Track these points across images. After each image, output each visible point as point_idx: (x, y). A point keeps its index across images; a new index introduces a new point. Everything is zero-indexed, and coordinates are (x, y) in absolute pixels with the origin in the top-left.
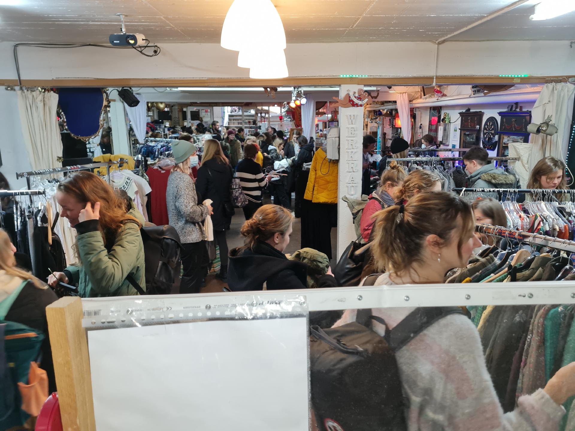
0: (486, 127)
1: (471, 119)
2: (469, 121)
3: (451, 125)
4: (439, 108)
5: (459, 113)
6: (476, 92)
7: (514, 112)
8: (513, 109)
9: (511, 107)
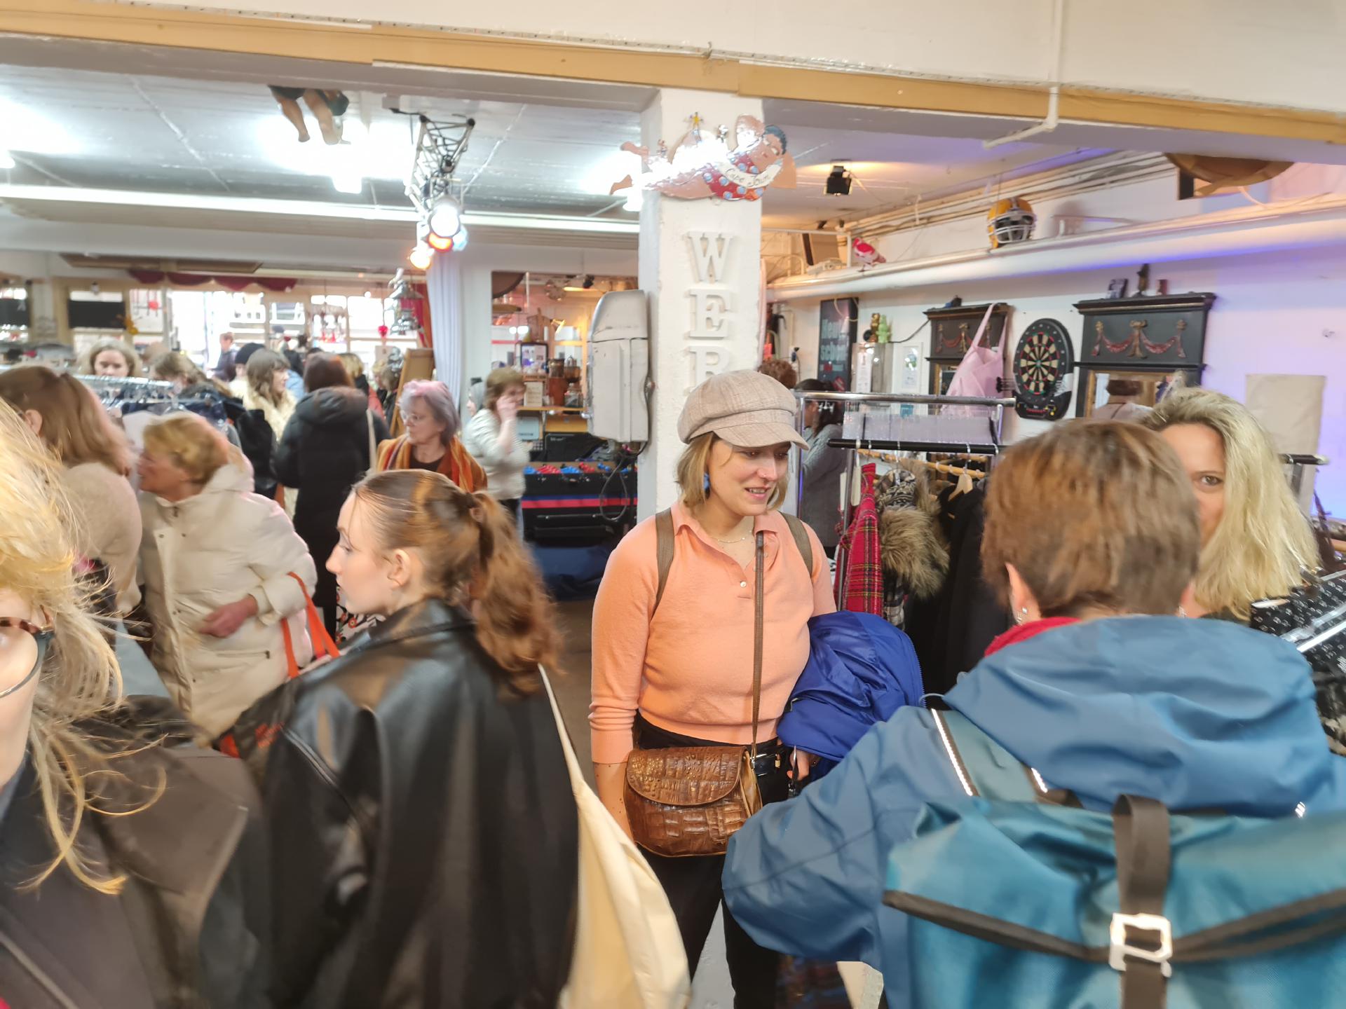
0: (1027, 349)
1: (969, 328)
2: (963, 335)
3: (892, 348)
4: (853, 303)
5: (925, 313)
6: (1008, 239)
7: (1140, 301)
8: (1132, 292)
9: (1121, 286)
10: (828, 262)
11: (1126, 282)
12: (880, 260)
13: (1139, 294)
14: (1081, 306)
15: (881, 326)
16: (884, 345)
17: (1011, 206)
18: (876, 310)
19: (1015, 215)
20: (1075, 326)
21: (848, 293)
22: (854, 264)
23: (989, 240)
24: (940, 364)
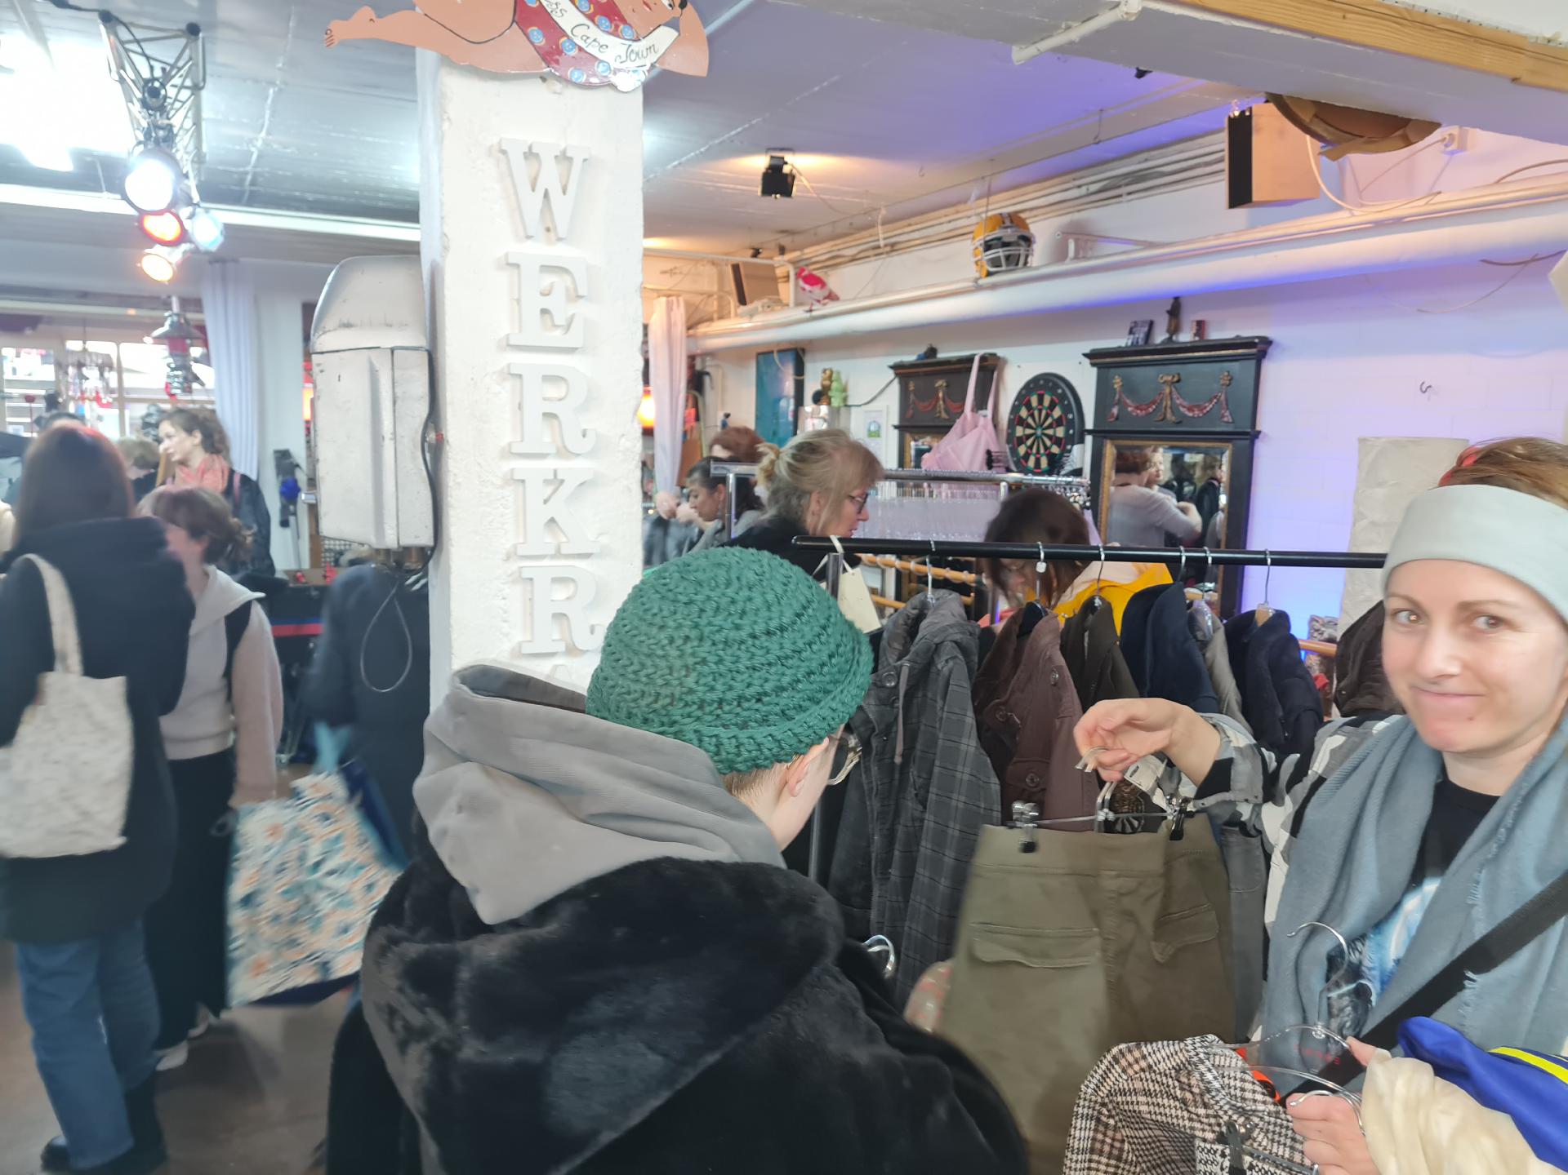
0: (1024, 413)
1: (947, 386)
2: (941, 395)
3: (850, 413)
4: (798, 354)
5: (892, 367)
6: (1000, 266)
7: (1171, 348)
8: (1160, 337)
9: (1146, 329)
10: (765, 300)
11: (1151, 324)
12: (832, 297)
13: (1170, 339)
14: (1093, 356)
15: (834, 385)
16: (838, 409)
17: (1004, 223)
18: (828, 365)
19: (1009, 234)
20: (1085, 382)
21: (790, 342)
22: (798, 304)
23: (974, 267)
24: (911, 433)
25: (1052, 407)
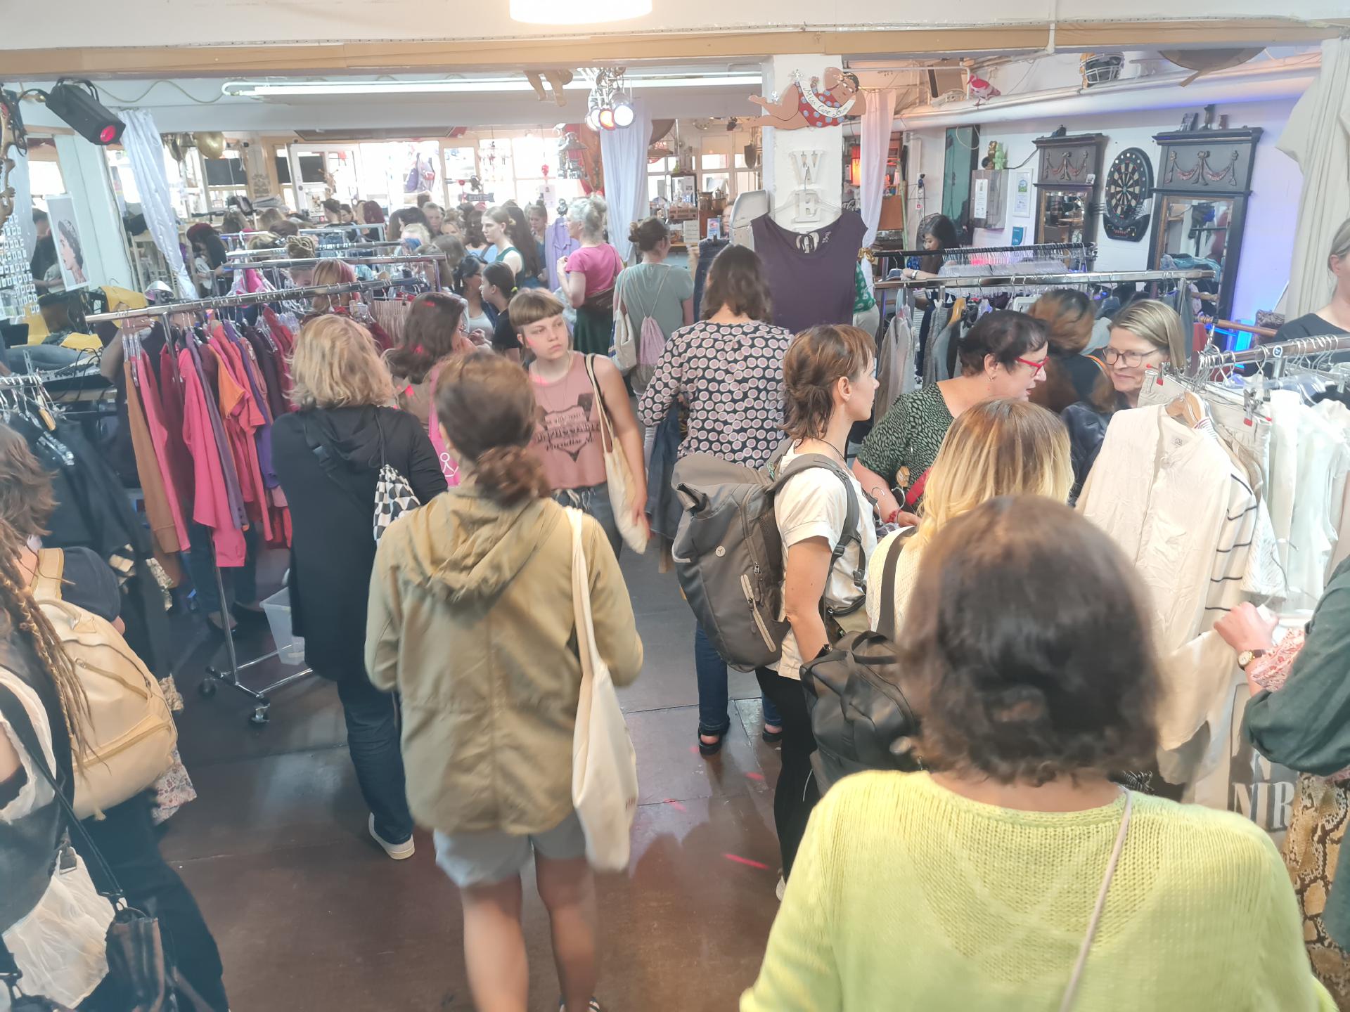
0: (1116, 176)
1: (1069, 156)
2: (1065, 163)
3: (1007, 174)
4: (976, 129)
5: (1034, 142)
6: (1096, 80)
7: (1206, 133)
8: (1201, 125)
9: (1192, 120)
10: (951, 93)
11: (1196, 116)
12: (995, 93)
13: (1207, 126)
14: (1160, 138)
15: (997, 154)
16: (999, 171)
18: (994, 138)
19: (1103, 57)
20: (1155, 154)
21: (968, 123)
22: (972, 98)
23: (1080, 79)
24: (1045, 189)
25: (1133, 173)
